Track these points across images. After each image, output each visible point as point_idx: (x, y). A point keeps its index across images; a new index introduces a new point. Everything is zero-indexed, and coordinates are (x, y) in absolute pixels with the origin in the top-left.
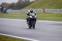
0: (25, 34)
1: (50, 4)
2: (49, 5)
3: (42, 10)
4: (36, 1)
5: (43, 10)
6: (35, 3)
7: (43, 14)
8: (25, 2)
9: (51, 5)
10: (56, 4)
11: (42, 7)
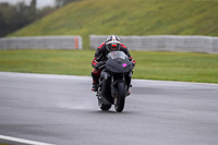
0: (20, 123)
1: (107, 16)
2: (103, 23)
3: (80, 38)
4: (58, 7)
5: (83, 40)
6: (56, 14)
7: (84, 53)
8: (18, 10)
9: (112, 23)
10: (130, 19)
11: (81, 27)
